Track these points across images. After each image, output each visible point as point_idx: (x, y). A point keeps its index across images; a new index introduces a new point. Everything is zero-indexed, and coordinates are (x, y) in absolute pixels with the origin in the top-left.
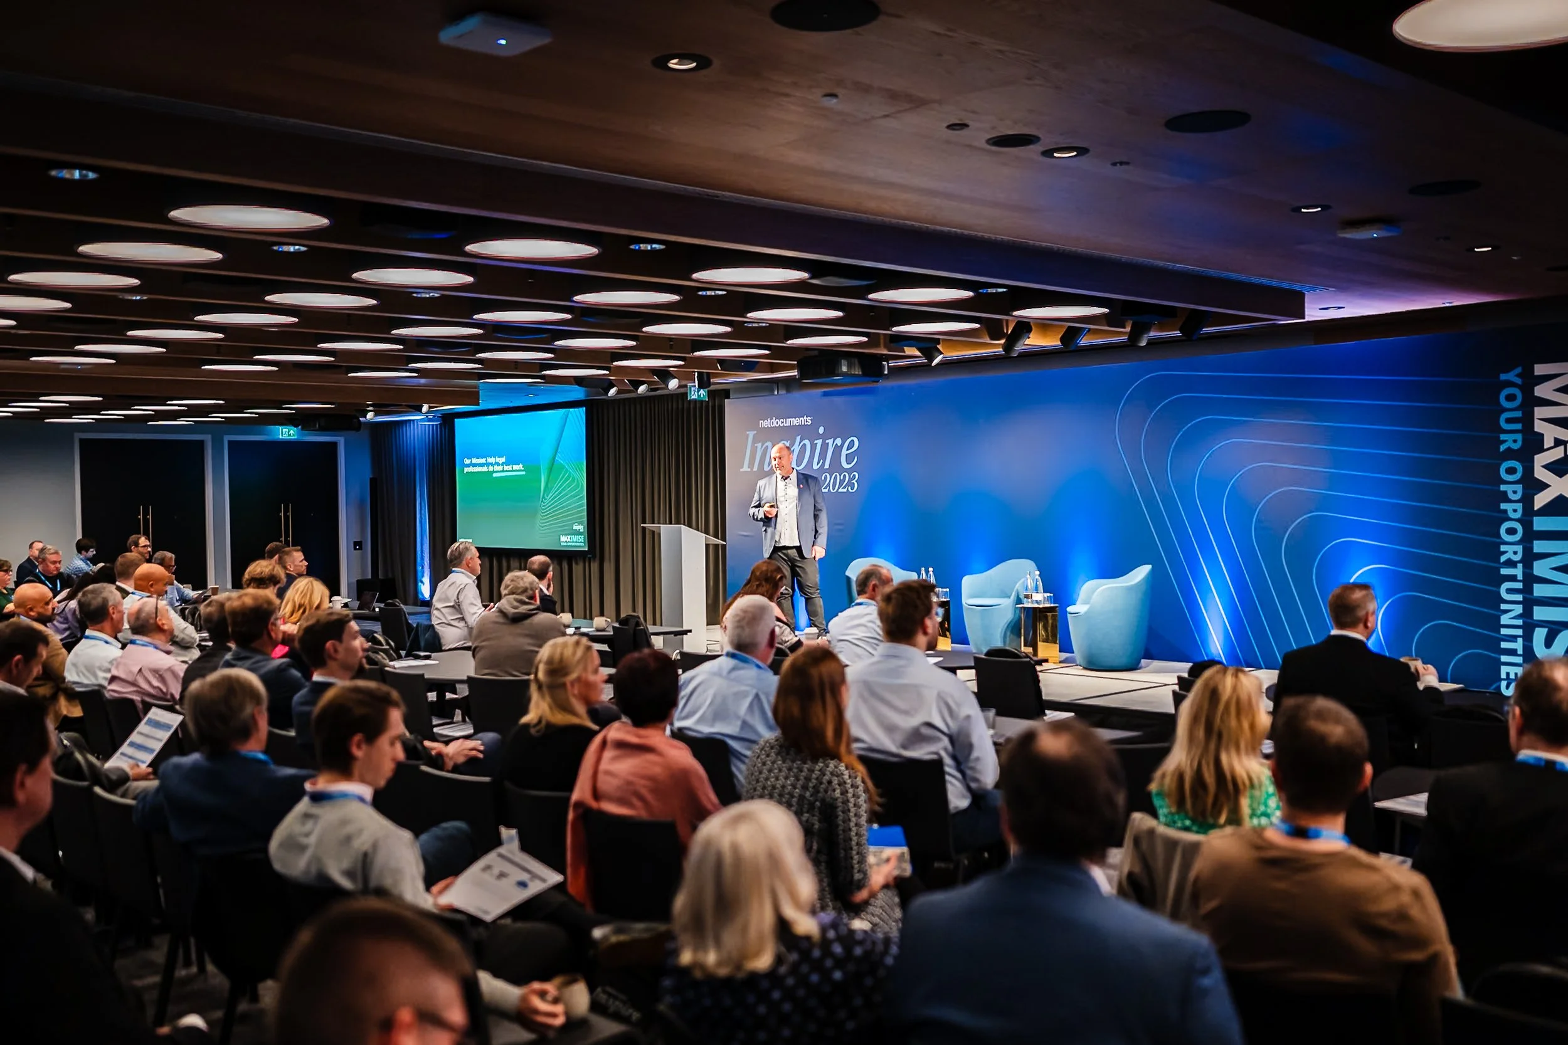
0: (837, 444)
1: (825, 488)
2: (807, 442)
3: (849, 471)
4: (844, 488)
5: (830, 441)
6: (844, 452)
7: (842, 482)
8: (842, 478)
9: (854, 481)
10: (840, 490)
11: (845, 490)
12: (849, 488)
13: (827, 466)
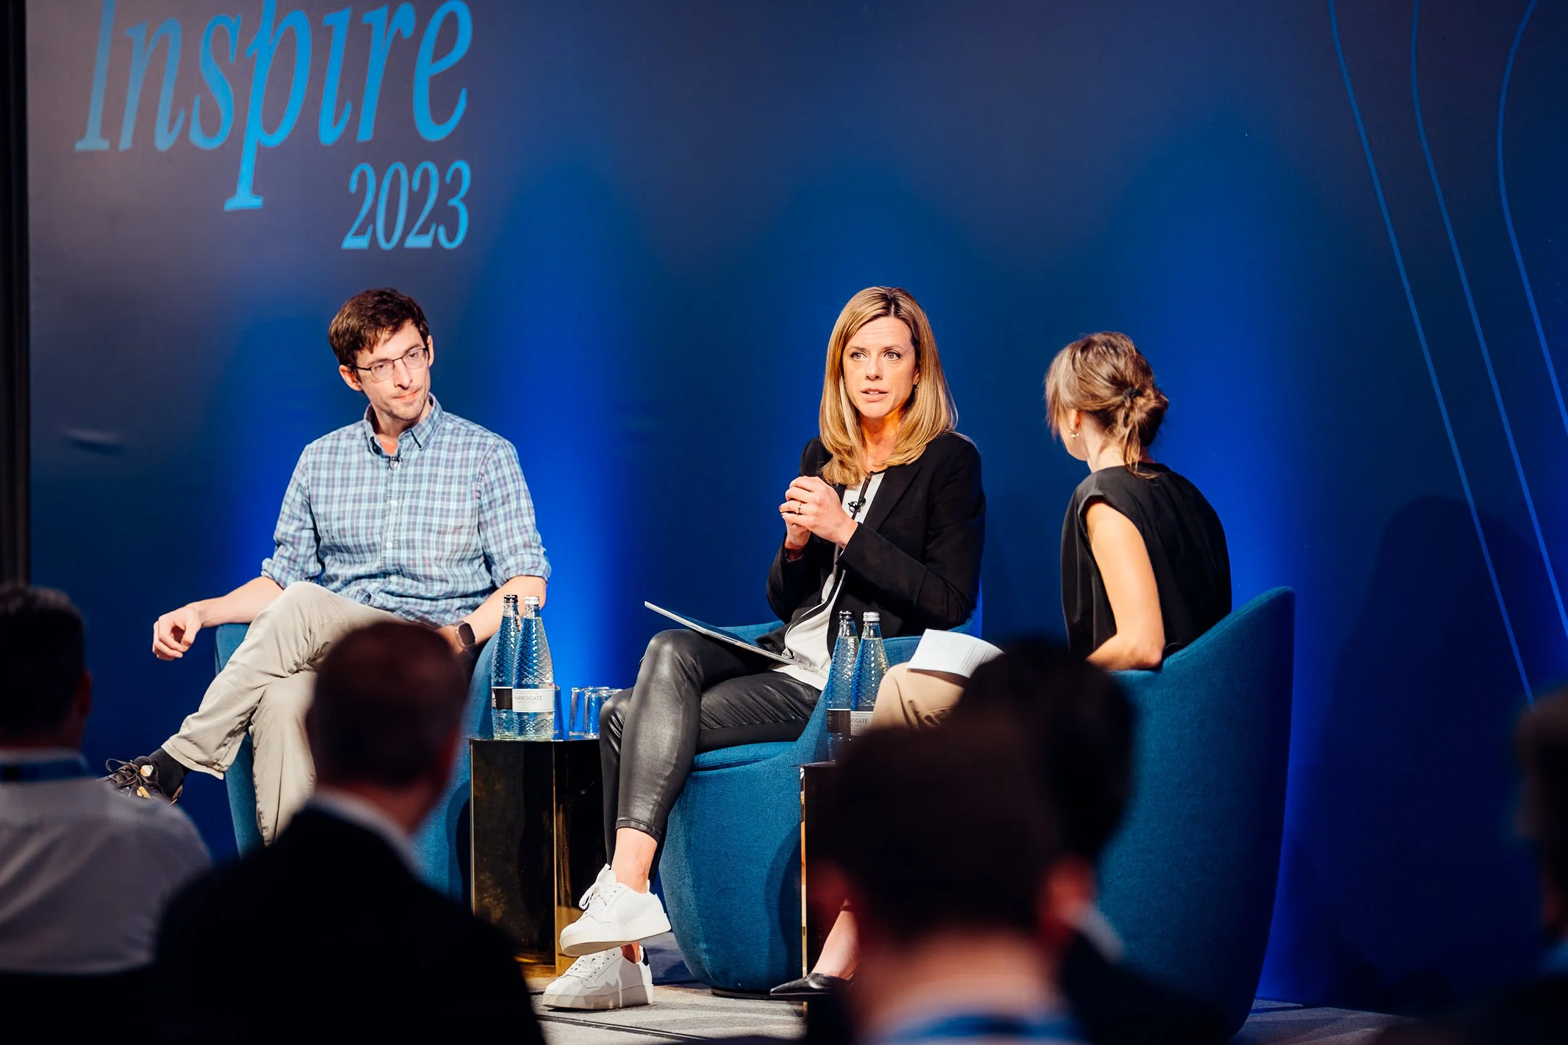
0: (399, 32)
1: (360, 232)
2: (298, 21)
3: (442, 153)
4: (424, 231)
5: (376, 18)
6: (426, 68)
7: (417, 201)
8: (416, 185)
9: (455, 202)
10: (413, 242)
11: (425, 242)
12: (442, 231)
13: (365, 133)
